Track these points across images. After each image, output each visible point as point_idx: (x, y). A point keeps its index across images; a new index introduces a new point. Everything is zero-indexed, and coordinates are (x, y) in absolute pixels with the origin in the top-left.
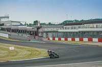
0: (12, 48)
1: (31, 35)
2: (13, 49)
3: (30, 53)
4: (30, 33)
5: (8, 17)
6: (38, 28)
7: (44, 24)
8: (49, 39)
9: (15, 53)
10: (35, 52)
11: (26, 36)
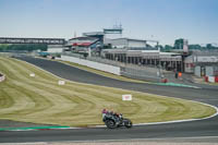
0: (127, 97)
1: (169, 69)
2: (130, 99)
3: (166, 108)
4: (167, 65)
5: (121, 31)
6: (184, 56)
7: (197, 47)
8: (207, 80)
9: (135, 109)
10: (177, 108)
11: (158, 72)
